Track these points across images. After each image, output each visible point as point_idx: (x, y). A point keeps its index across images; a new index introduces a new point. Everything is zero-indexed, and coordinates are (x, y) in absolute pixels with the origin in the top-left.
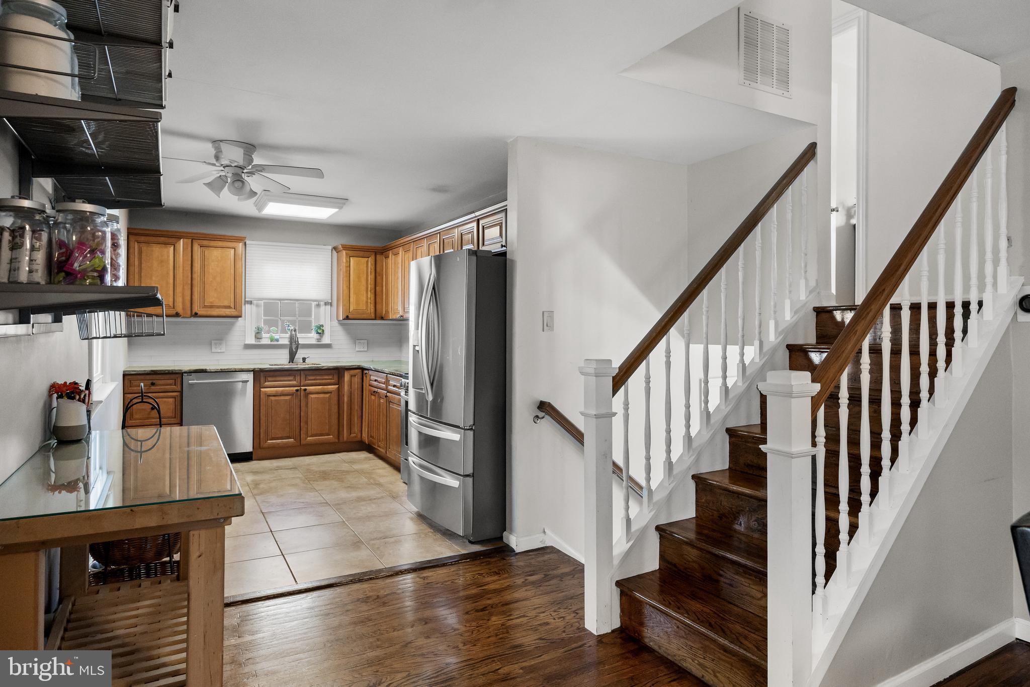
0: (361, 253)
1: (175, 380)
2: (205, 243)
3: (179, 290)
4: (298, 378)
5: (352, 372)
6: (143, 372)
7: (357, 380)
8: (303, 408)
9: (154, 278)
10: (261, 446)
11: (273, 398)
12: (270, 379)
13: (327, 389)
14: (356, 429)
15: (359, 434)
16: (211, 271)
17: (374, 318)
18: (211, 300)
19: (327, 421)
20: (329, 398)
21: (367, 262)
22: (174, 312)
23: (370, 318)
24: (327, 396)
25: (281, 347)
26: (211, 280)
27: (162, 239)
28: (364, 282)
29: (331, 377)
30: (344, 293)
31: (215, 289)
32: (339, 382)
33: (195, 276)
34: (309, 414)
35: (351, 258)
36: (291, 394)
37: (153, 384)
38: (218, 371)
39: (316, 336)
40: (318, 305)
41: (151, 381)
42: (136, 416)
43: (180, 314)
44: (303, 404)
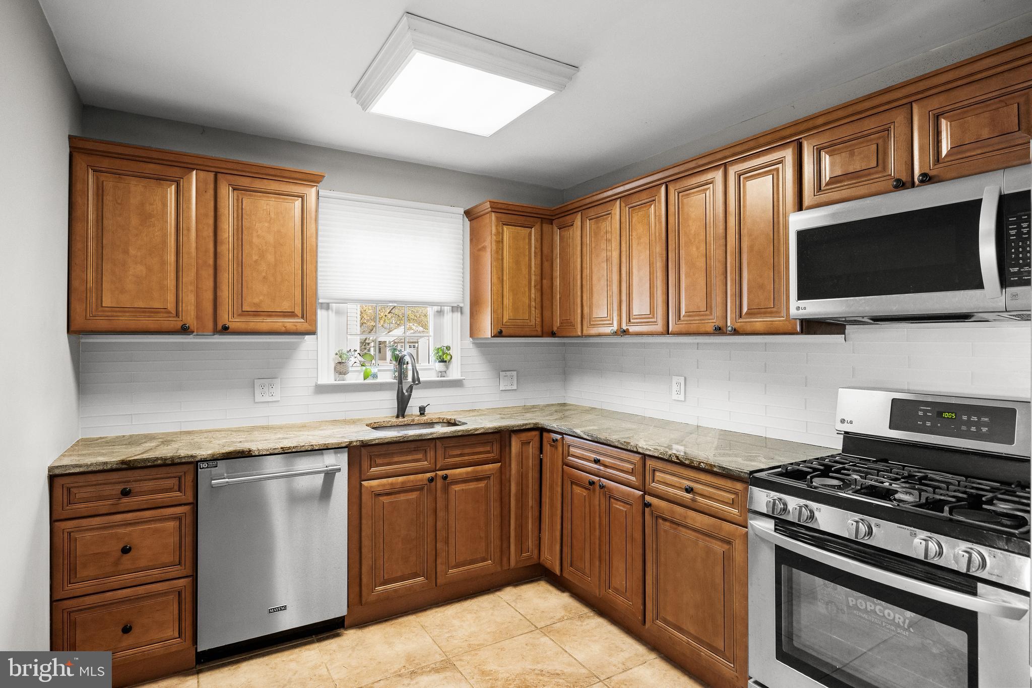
0: (521, 220)
1: (180, 478)
2: (245, 182)
3: (189, 276)
4: (431, 454)
5: (524, 436)
6: (101, 468)
7: (532, 450)
8: (441, 514)
9: (132, 251)
10: (364, 600)
11: (385, 499)
12: (379, 461)
13: (482, 471)
14: (531, 543)
15: (536, 552)
16: (255, 240)
17: (540, 333)
18: (256, 300)
19: (483, 535)
20: (487, 487)
21: (530, 234)
22: (179, 325)
23: (534, 333)
24: (482, 484)
25: (382, 387)
26: (255, 257)
27: (150, 168)
28: (525, 271)
29: (488, 448)
30: (494, 288)
31: (264, 277)
32: (502, 458)
33: (223, 249)
34: (452, 523)
35: (505, 228)
36: (418, 488)
37: (126, 493)
38: (276, 452)
39: (439, 366)
40: (440, 313)
41: (120, 487)
42: (82, 573)
43: (192, 328)
44: (440, 504)
